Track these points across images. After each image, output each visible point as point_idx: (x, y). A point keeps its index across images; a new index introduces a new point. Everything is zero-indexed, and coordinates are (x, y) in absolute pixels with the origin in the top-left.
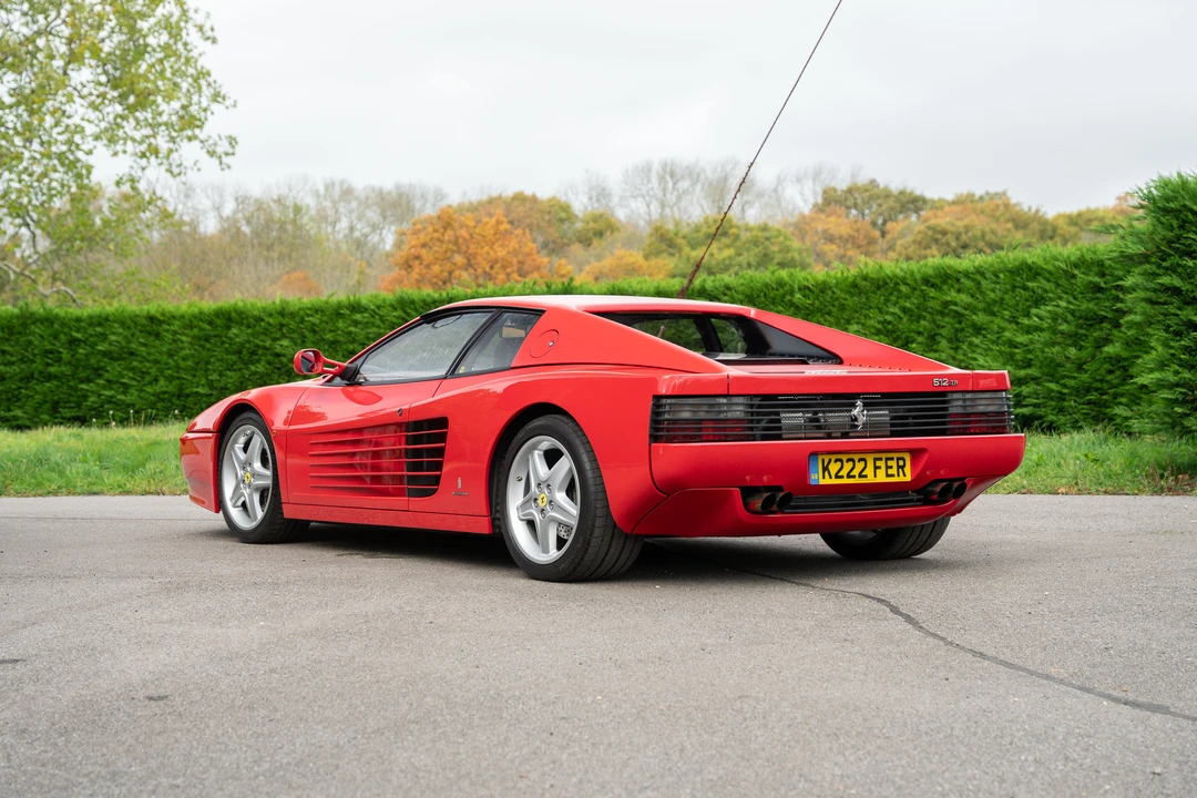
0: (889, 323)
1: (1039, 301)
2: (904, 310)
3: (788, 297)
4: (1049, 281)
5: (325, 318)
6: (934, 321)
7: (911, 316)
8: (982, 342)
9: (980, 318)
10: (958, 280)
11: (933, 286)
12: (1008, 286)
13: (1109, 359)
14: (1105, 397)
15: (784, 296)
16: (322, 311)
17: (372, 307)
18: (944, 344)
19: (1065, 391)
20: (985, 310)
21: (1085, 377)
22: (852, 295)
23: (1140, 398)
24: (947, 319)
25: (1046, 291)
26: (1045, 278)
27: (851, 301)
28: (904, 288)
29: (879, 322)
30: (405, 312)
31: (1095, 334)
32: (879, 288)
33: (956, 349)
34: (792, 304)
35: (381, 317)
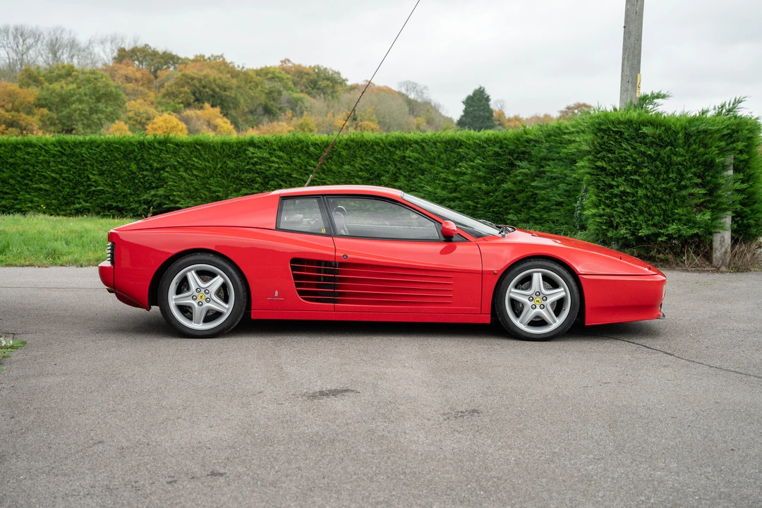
0: (367, 165)
1: (462, 158)
2: (376, 159)
3: (305, 149)
4: (469, 149)
5: (7, 150)
6: (396, 165)
7: (381, 162)
8: (425, 178)
9: (425, 165)
10: (410, 145)
11: (394, 147)
12: (443, 151)
13: (505, 191)
14: (501, 209)
15: (302, 148)
16: (5, 145)
17: (40, 145)
18: (402, 178)
19: (479, 206)
20: (427, 161)
21: (490, 199)
22: (344, 149)
23: (521, 211)
24: (402, 165)
25: (467, 154)
26: (466, 147)
27: (344, 153)
28: (375, 147)
29: (362, 165)
30: (62, 148)
31: (498, 178)
32: (361, 146)
33: (409, 181)
34: (307, 153)
35: (45, 150)
